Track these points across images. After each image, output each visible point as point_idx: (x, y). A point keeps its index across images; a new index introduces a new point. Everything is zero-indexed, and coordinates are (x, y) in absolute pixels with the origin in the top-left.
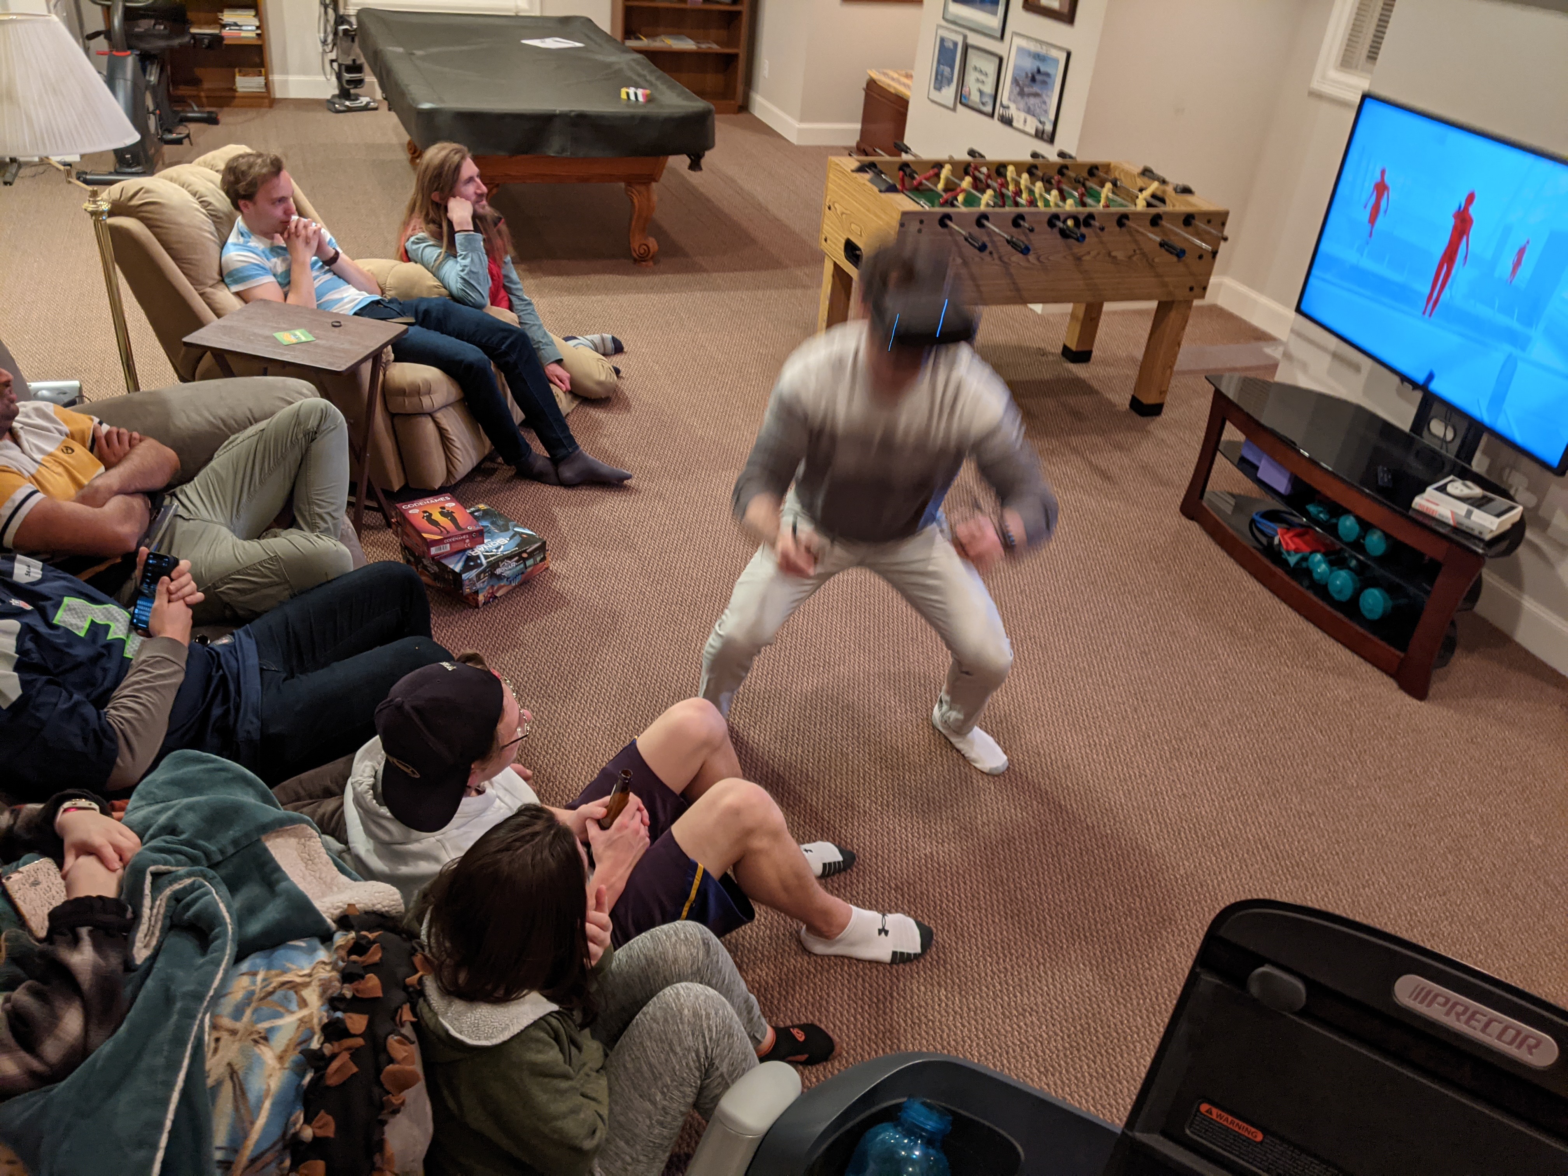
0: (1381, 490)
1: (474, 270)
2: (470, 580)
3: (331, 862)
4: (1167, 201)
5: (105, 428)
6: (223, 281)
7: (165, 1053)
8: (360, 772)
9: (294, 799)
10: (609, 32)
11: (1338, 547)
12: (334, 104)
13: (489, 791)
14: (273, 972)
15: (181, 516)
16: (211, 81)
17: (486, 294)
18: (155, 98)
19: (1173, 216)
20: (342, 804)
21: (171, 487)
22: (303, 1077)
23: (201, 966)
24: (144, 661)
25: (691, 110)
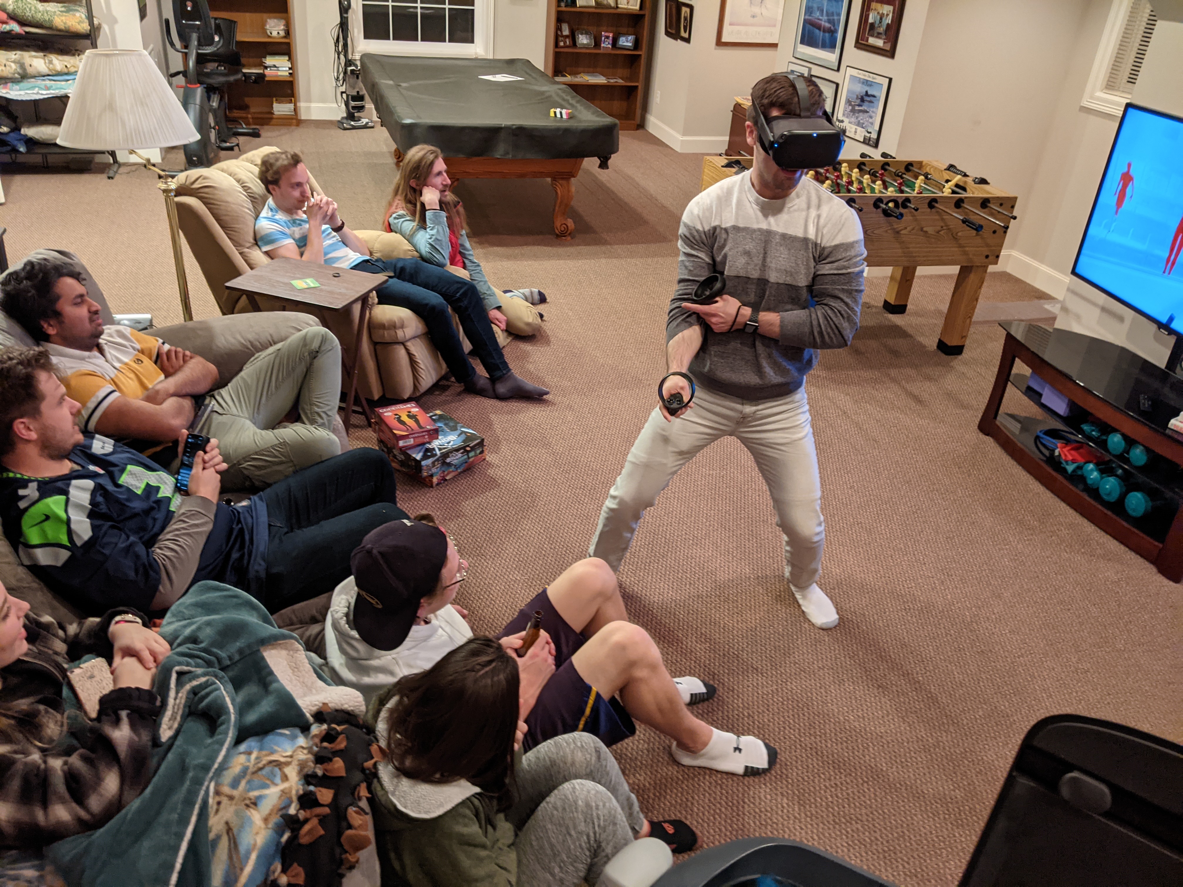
0: (1143, 413)
1: (439, 238)
2: (427, 466)
3: (312, 670)
4: (968, 189)
5: (167, 347)
6: (257, 244)
7: (179, 811)
8: (337, 603)
9: (289, 624)
10: (542, 70)
11: (1107, 459)
12: (343, 123)
13: (434, 622)
14: (264, 753)
15: (216, 412)
16: (256, 107)
17: (447, 256)
18: (215, 117)
19: (973, 200)
20: (323, 629)
21: (210, 392)
22: (281, 835)
23: (209, 745)
24: (183, 514)
25: (601, 124)
